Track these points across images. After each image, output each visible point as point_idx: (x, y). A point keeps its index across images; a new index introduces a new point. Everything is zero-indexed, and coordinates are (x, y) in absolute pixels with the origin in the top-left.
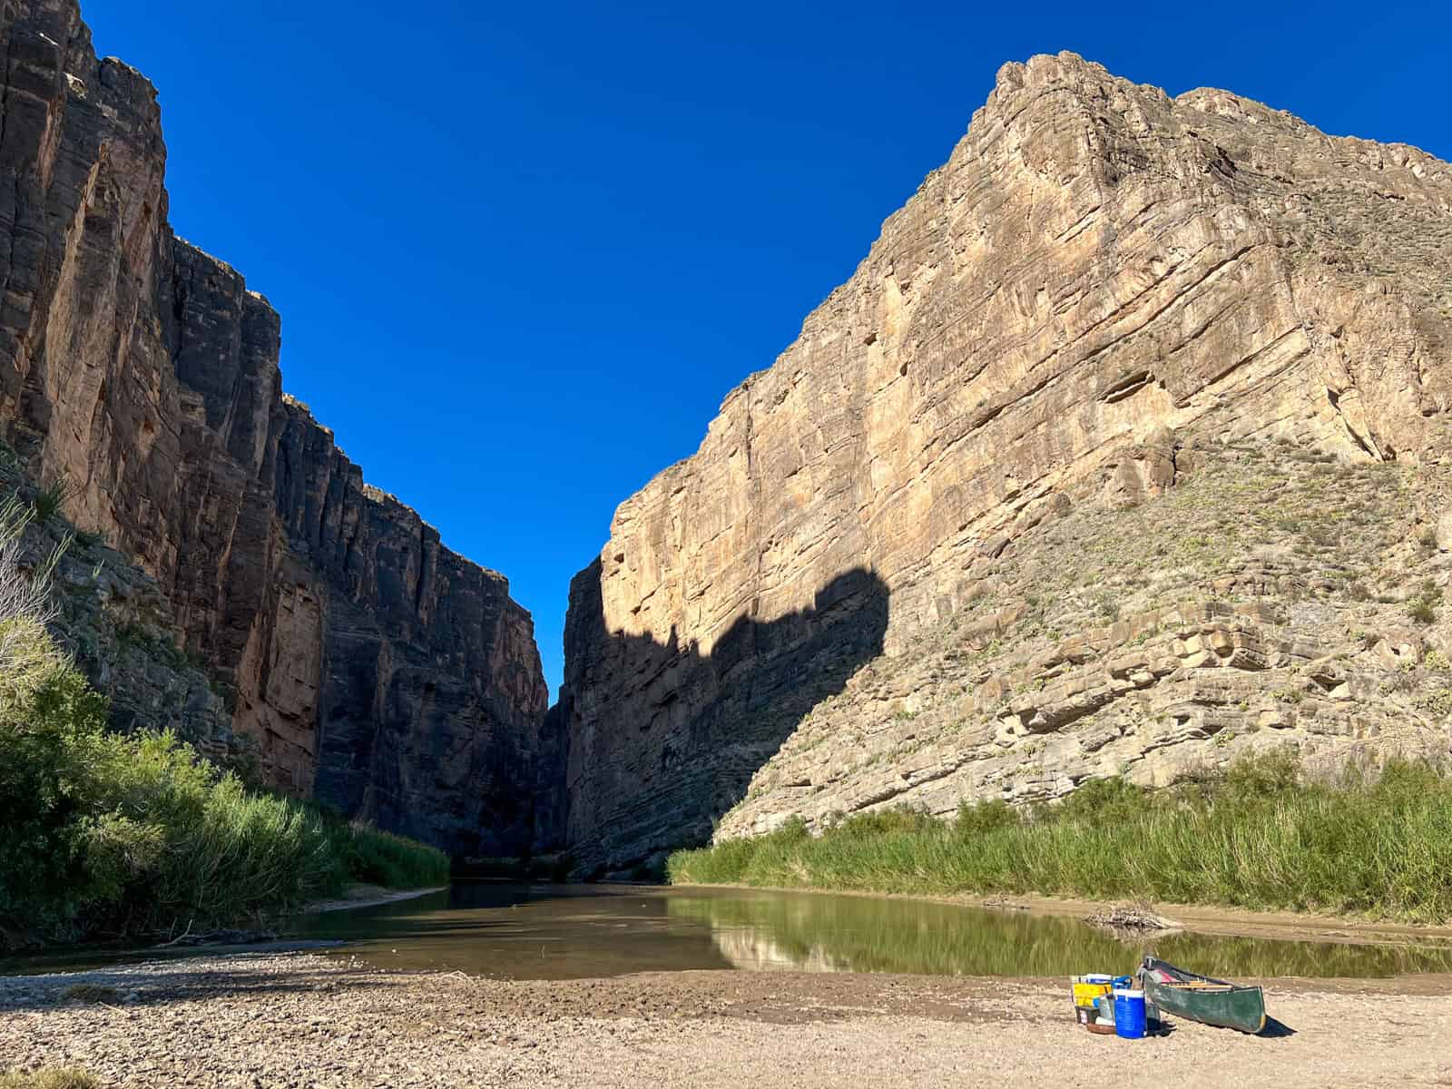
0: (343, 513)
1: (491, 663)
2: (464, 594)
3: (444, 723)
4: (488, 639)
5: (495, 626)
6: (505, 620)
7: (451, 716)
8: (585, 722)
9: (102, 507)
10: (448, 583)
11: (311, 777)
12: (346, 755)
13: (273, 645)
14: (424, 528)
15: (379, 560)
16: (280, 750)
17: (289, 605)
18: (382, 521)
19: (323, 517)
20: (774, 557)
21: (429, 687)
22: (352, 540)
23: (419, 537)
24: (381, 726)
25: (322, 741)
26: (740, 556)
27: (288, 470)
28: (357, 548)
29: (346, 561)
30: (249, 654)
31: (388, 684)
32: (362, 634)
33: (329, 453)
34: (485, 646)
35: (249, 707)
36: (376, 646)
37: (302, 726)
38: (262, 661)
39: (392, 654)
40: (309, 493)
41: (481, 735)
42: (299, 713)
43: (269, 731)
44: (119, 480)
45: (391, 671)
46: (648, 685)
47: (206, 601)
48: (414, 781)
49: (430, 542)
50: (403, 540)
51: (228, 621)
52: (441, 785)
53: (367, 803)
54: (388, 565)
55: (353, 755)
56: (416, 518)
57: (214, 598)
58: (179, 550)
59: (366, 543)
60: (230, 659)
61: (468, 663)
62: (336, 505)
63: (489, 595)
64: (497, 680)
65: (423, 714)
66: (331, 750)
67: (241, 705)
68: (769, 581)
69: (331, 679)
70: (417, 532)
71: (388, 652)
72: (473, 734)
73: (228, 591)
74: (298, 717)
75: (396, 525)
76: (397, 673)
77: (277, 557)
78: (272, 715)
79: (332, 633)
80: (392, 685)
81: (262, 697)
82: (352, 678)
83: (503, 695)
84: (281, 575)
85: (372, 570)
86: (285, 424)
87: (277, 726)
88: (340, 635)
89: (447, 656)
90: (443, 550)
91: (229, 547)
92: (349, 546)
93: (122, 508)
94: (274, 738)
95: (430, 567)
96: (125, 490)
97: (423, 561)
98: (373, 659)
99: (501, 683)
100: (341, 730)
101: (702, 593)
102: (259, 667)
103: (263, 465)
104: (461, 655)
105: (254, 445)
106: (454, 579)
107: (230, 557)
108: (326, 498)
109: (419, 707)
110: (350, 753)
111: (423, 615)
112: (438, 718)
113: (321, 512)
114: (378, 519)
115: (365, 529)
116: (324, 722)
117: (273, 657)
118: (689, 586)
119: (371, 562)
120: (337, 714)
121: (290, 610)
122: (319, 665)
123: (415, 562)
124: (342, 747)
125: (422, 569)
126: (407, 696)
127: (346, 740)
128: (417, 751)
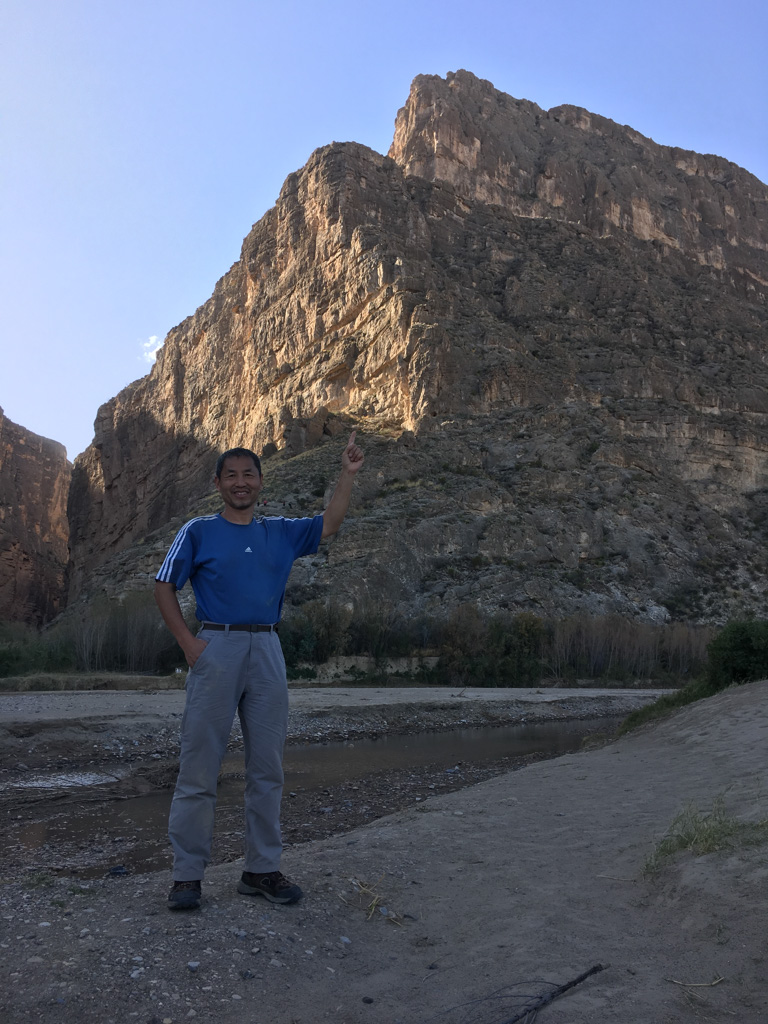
2: (25, 458)
4: (47, 496)
6: (62, 480)
8: (76, 568)
10: (11, 450)
20: (185, 458)
26: (168, 454)
41: (23, 572)
46: (115, 542)
61: (30, 514)
63: (49, 459)
68: (181, 474)
72: (15, 572)
90: (7, 422)
101: (145, 479)
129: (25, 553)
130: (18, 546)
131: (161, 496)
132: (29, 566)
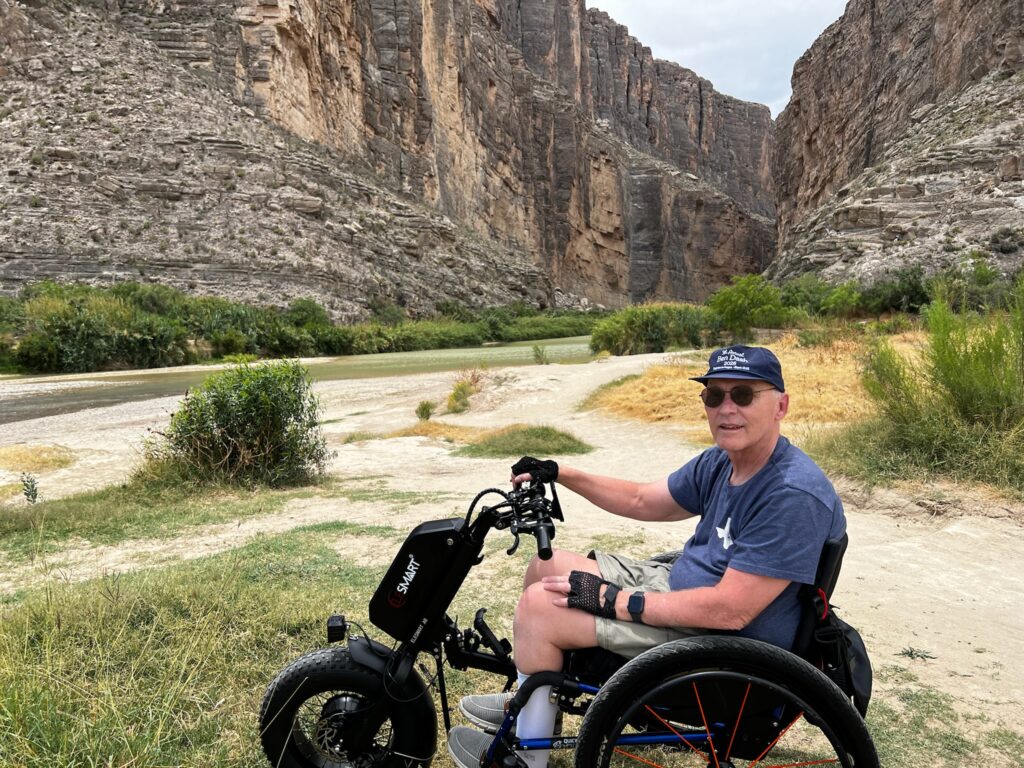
0: (641, 85)
1: (760, 174)
2: (735, 126)
3: (712, 225)
4: (755, 159)
5: (760, 146)
6: (768, 141)
9: (474, 141)
10: (722, 120)
11: (626, 268)
12: (647, 253)
13: (591, 193)
14: (700, 82)
15: (670, 114)
16: (605, 254)
17: (597, 167)
18: (670, 84)
19: (628, 91)
20: (884, 98)
21: (699, 204)
22: (650, 103)
23: (697, 90)
24: (669, 232)
25: (632, 245)
26: (866, 97)
28: (654, 109)
29: (647, 120)
30: (573, 203)
31: (672, 204)
32: (649, 174)
33: (626, 44)
34: (753, 161)
35: (580, 233)
36: (660, 181)
37: (616, 239)
38: (582, 205)
39: (672, 184)
41: (740, 230)
42: (613, 232)
43: (596, 245)
44: (481, 122)
45: (672, 197)
48: (694, 265)
49: (706, 92)
50: (686, 95)
51: (559, 185)
53: (664, 281)
54: (677, 116)
55: (652, 252)
56: (694, 74)
57: (548, 174)
58: (522, 150)
59: (659, 103)
60: (563, 209)
61: (742, 176)
62: (636, 81)
63: (755, 123)
64: (765, 185)
65: (697, 221)
66: (638, 250)
67: (573, 233)
69: (633, 206)
70: (695, 85)
71: (669, 183)
72: (733, 231)
73: (556, 168)
74: (612, 234)
75: (679, 84)
76: (677, 196)
77: (586, 137)
78: (596, 235)
79: (630, 177)
80: (674, 205)
81: (588, 226)
82: (647, 204)
84: (589, 148)
85: (665, 123)
87: (600, 241)
88: (635, 177)
90: (717, 96)
92: (648, 108)
93: (485, 138)
94: (600, 249)
95: (708, 111)
96: (486, 127)
98: (658, 190)
99: (768, 187)
100: (642, 238)
101: (843, 127)
102: (582, 208)
104: (735, 171)
105: (573, 55)
106: (726, 115)
107: (554, 145)
108: (628, 77)
109: (693, 217)
110: (649, 251)
111: (704, 147)
112: (708, 223)
113: (626, 88)
114: (666, 83)
115: (657, 92)
116: (632, 235)
117: (591, 201)
119: (664, 117)
120: (639, 228)
121: (598, 170)
122: (623, 200)
123: (696, 109)
124: (644, 248)
125: (701, 113)
126: (685, 211)
127: (646, 243)
128: (695, 245)
129: (740, 213)
130: (733, 207)
131: (860, 142)
132: (744, 224)
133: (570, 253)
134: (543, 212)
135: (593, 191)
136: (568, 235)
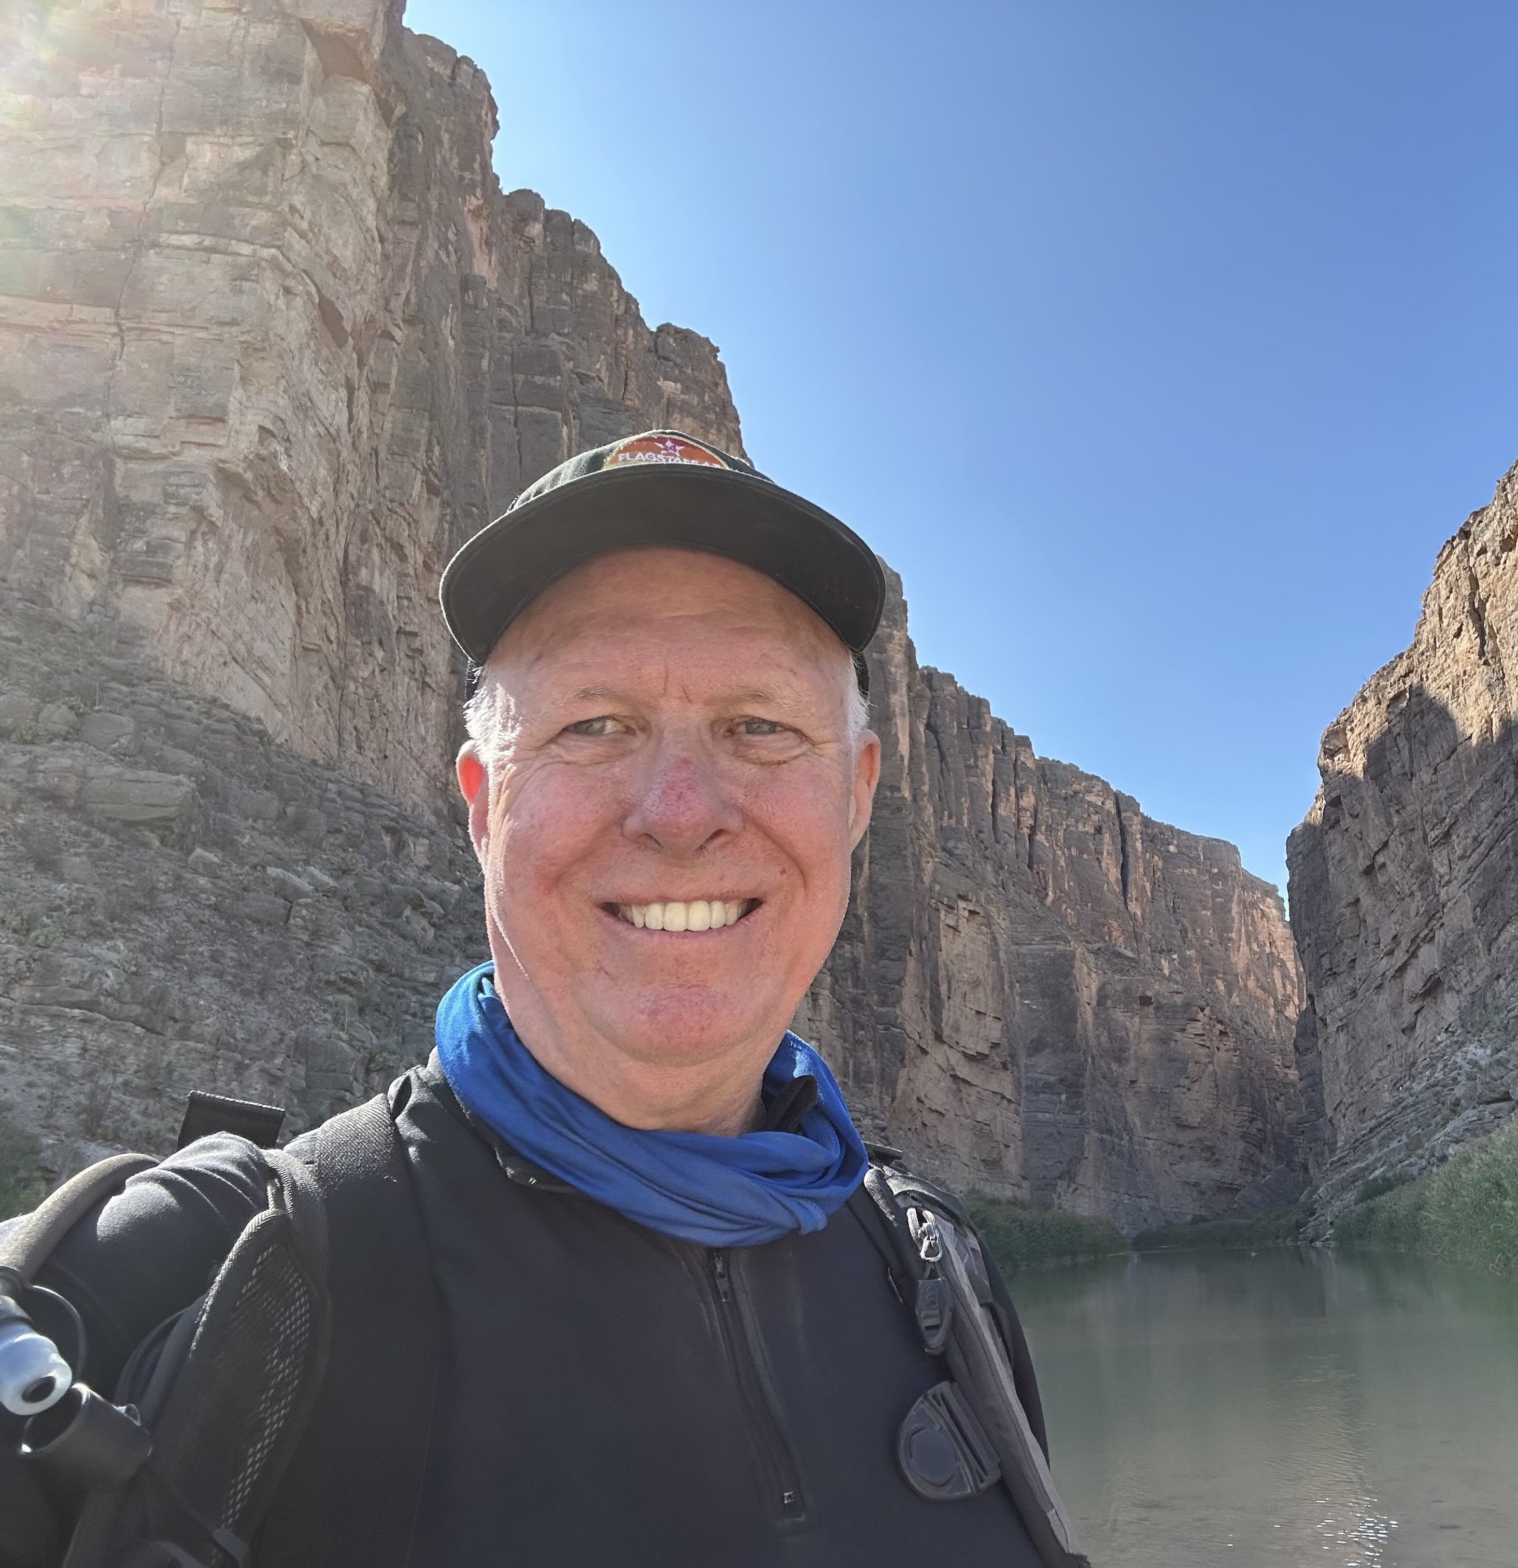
0: (1017, 797)
1: (1234, 959)
2: (1183, 874)
3: (1173, 1044)
4: (1224, 930)
5: (1230, 911)
6: (1242, 901)
7: (1179, 1036)
8: (1333, 1029)
10: (1160, 864)
11: (1017, 1129)
12: (1055, 1098)
13: (942, 973)
14: (1118, 798)
15: (1069, 849)
16: (973, 1099)
17: (952, 923)
18: (1066, 798)
19: (994, 806)
21: (1145, 1001)
22: (1033, 829)
23: (1114, 811)
24: (1093, 1058)
25: (1024, 1083)
27: (943, 758)
28: (1040, 837)
29: (1031, 857)
30: (910, 988)
31: (1094, 1003)
32: (1049, 945)
33: (988, 728)
34: (1221, 937)
35: (924, 1052)
36: (1069, 958)
37: (994, 1067)
38: (928, 995)
39: (1092, 964)
40: (973, 779)
41: (1222, 1055)
42: (987, 1052)
43: (955, 1077)
45: (1094, 989)
46: (1402, 970)
47: (849, 933)
48: (1146, 1123)
49: (1128, 814)
50: (1095, 818)
51: (881, 953)
52: (1183, 1126)
53: (1091, 1156)
54: (1081, 853)
55: (1063, 1097)
56: (1105, 785)
57: (859, 928)
59: (1049, 828)
60: (890, 998)
61: (1204, 963)
62: (1008, 790)
63: (1216, 870)
64: (1245, 981)
65: (1144, 1036)
66: (1037, 1093)
67: (911, 1051)
69: (1022, 1004)
70: (1110, 805)
71: (1087, 963)
72: (1210, 1056)
73: (875, 919)
74: (986, 1056)
75: (1083, 800)
76: (1101, 988)
77: (929, 867)
78: (955, 1058)
79: (1014, 948)
80: (1099, 1004)
81: (939, 1037)
82: (1047, 1001)
83: (1257, 999)
84: (937, 888)
85: (1063, 863)
86: (927, 704)
87: (964, 1070)
88: (1024, 949)
89: (1175, 956)
90: (1147, 822)
91: (866, 865)
92: (1031, 837)
94: (962, 1086)
95: (1135, 848)
97: (1124, 841)
98: (1068, 974)
99: (1251, 984)
100: (1043, 1067)
101: (1447, 835)
102: (927, 1002)
103: (911, 758)
104: (1191, 953)
105: (896, 734)
106: (1167, 858)
107: (870, 877)
108: (994, 782)
109: (1136, 1028)
110: (1059, 1094)
111: (1134, 908)
112: (1163, 1040)
113: (990, 801)
114: (1059, 797)
115: (1045, 811)
116: (1023, 1060)
117: (944, 989)
118: (1428, 827)
119: (1059, 853)
120: (1036, 1047)
121: (955, 929)
122: (1003, 990)
123: (1114, 843)
124: (1048, 1087)
125: (1123, 850)
126: (1119, 1015)
127: (1052, 1079)
128: (1142, 1083)
129: (1220, 1023)
130: (1208, 1011)
132: (1230, 1044)
133: (904, 1093)
134: (848, 1004)
135: (947, 970)
136: (902, 1054)
